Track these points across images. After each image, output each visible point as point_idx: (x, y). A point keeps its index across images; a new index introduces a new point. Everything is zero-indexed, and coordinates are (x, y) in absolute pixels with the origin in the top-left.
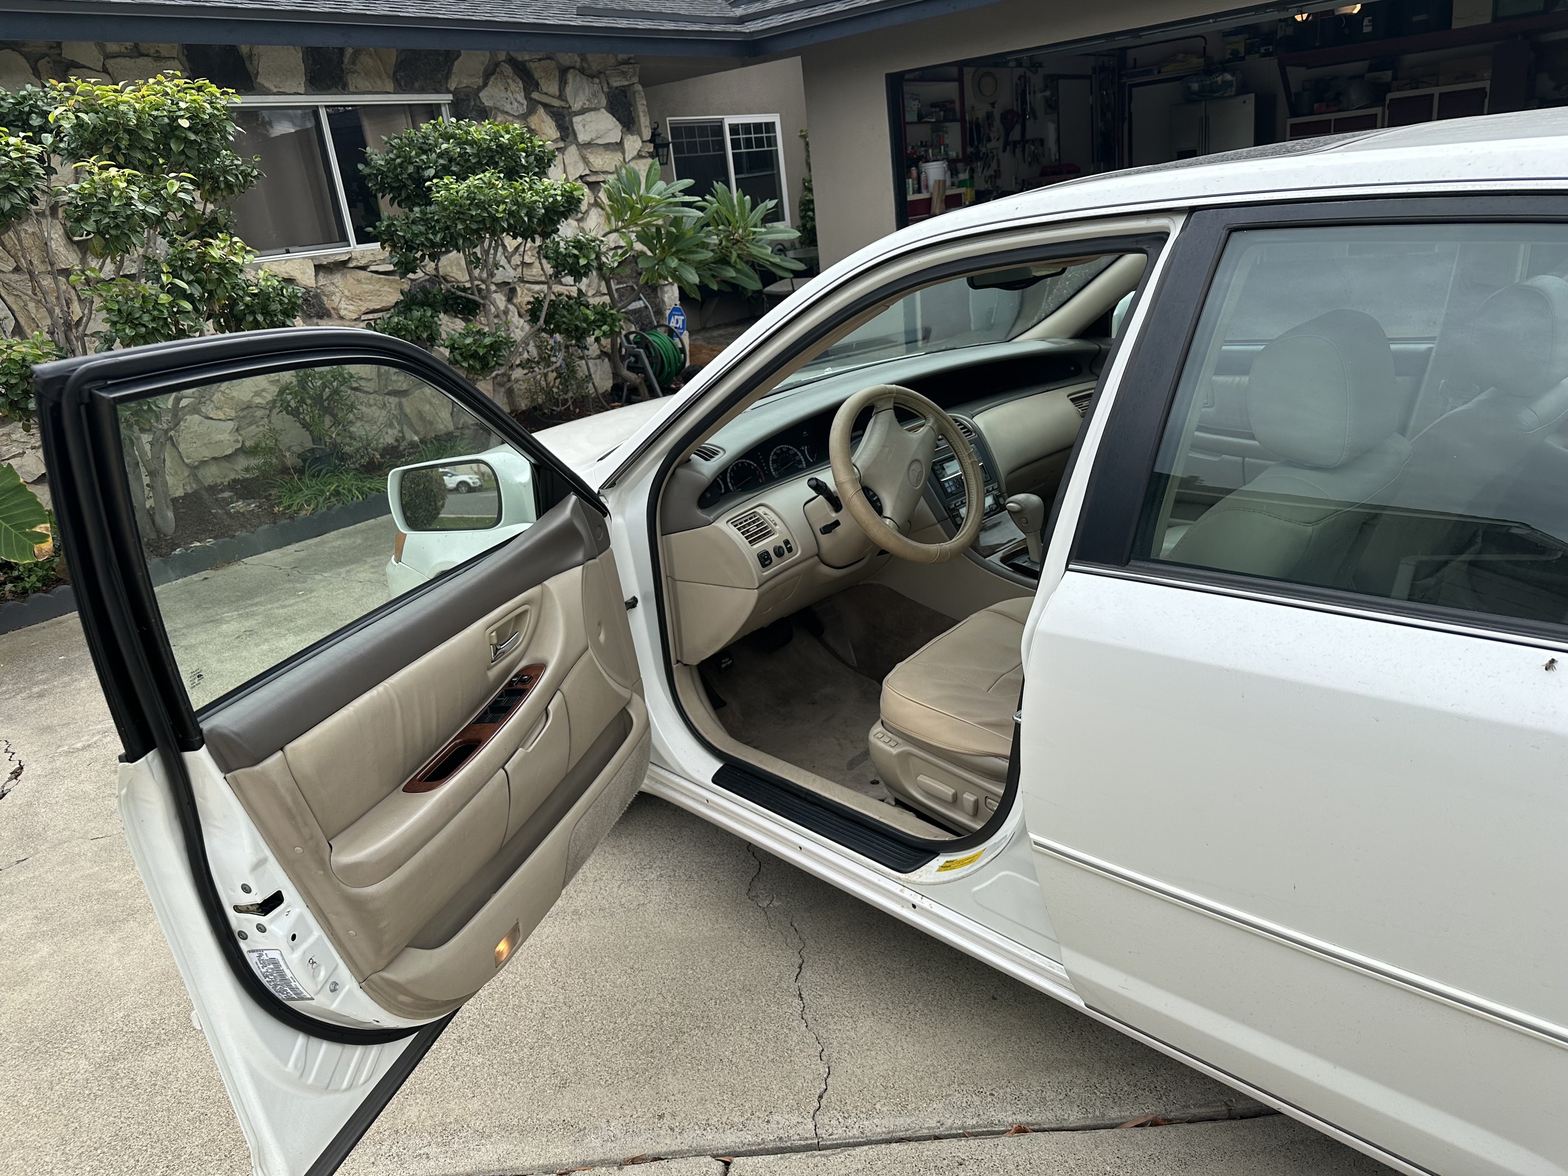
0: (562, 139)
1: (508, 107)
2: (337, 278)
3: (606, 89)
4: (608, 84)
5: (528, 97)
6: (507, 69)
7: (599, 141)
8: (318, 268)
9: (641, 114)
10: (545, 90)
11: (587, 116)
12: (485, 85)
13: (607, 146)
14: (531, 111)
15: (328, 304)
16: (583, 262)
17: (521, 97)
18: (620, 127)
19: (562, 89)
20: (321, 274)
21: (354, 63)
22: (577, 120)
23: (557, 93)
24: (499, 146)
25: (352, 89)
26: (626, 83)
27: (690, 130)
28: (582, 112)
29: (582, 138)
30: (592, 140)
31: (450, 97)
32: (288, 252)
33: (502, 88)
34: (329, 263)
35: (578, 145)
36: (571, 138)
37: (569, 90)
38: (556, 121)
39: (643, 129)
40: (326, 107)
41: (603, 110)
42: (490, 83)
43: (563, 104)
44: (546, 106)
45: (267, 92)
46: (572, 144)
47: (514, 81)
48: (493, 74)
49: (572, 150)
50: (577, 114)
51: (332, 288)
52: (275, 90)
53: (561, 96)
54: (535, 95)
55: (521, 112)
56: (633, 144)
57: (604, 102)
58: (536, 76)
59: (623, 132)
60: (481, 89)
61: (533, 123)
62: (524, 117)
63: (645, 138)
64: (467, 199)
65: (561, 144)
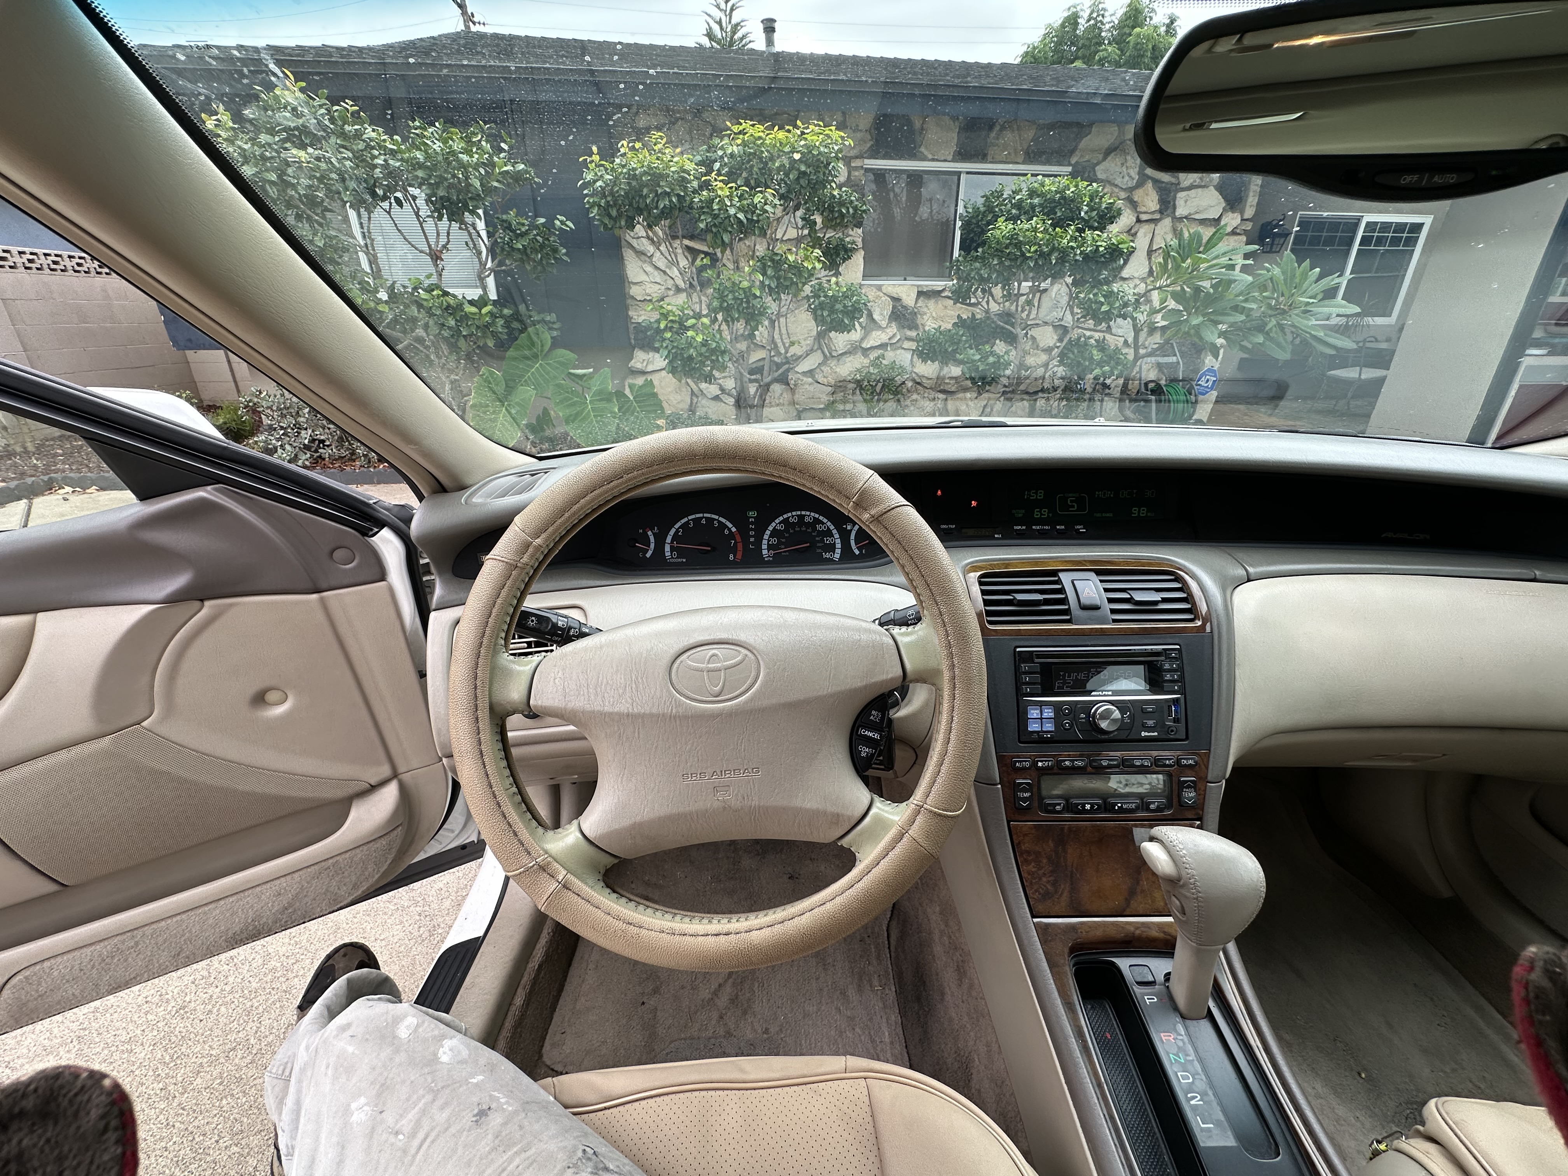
0: (1161, 212)
1: (1118, 181)
2: (931, 303)
5: (1141, 173)
6: (1130, 147)
7: (1197, 217)
8: (920, 294)
9: (1251, 194)
11: (1193, 193)
12: (1104, 159)
13: (1203, 222)
14: (1140, 184)
15: (919, 321)
16: (1105, 308)
17: (1134, 173)
18: (1224, 205)
20: (922, 298)
21: (998, 139)
22: (1181, 195)
24: (1063, 198)
25: (989, 158)
27: (1320, 224)
28: (1189, 188)
29: (1180, 211)
30: (1190, 214)
31: (1070, 169)
32: (905, 280)
33: (1119, 163)
34: (929, 291)
35: (1174, 218)
36: (1169, 211)
38: (1160, 196)
39: (1248, 207)
40: (968, 173)
41: (1212, 188)
42: (1109, 158)
43: (1173, 180)
44: (1156, 181)
45: (925, 159)
46: (1168, 216)
47: (1133, 157)
48: (1115, 150)
49: (1167, 222)
50: (1183, 190)
51: (925, 310)
52: (930, 157)
54: (1148, 171)
55: (1130, 185)
56: (1232, 220)
57: (1216, 180)
59: (1224, 209)
60: (1098, 164)
61: (1137, 196)
62: (1131, 190)
63: (1246, 217)
64: (1008, 238)
65: (1157, 216)
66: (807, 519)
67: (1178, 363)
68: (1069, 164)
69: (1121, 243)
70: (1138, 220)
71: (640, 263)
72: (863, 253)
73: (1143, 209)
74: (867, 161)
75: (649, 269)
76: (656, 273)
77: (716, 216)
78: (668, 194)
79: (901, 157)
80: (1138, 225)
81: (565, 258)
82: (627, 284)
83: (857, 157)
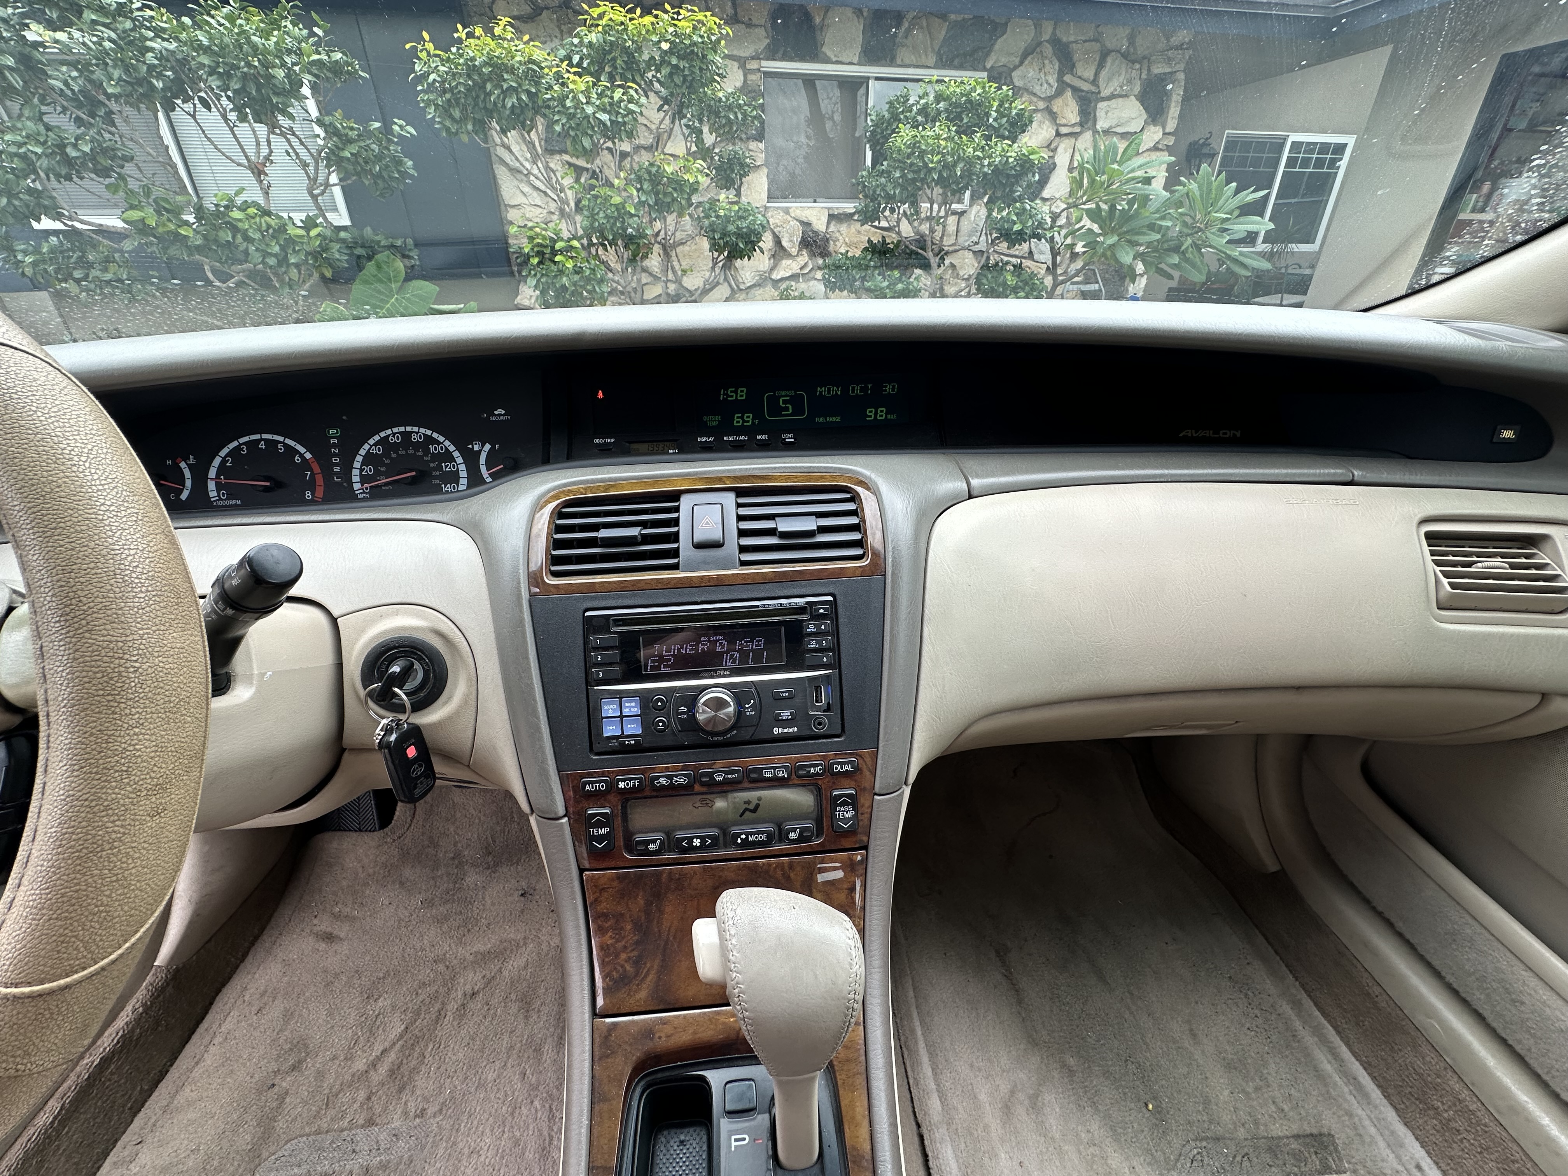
0: (1081, 124)
1: (1037, 89)
2: (843, 228)
3: (1144, 76)
4: (1149, 70)
5: (1060, 80)
6: (1048, 50)
7: (1119, 130)
8: (831, 217)
9: (1173, 104)
10: (1079, 74)
11: (1113, 103)
12: (1021, 63)
13: (1125, 136)
14: (1059, 93)
15: (831, 248)
16: (1017, 227)
17: (1052, 79)
18: (1145, 116)
19: (1096, 75)
20: (833, 223)
21: (906, 37)
22: (1102, 105)
23: (1092, 78)
24: (969, 101)
25: (899, 62)
26: (1168, 70)
27: (1246, 144)
28: (1111, 97)
29: (1101, 124)
30: (1111, 127)
31: (985, 75)
32: (815, 201)
33: (1037, 69)
34: (839, 214)
35: (1095, 132)
36: (1090, 124)
37: (1104, 74)
38: (1081, 106)
39: (1169, 120)
40: (877, 79)
41: (1133, 97)
42: (1026, 62)
43: (1093, 89)
44: (1075, 90)
45: (828, 61)
46: (1089, 129)
47: (1051, 62)
48: (1032, 53)
49: (1088, 135)
50: (1104, 99)
51: (838, 235)
52: (834, 59)
53: (1095, 82)
54: (1068, 78)
55: (1049, 93)
56: (1154, 135)
57: (1137, 89)
58: (1076, 57)
59: (1145, 122)
60: (1016, 68)
61: (1057, 105)
62: (1050, 99)
63: (1167, 130)
64: (908, 147)
65: (1077, 129)
66: (415, 438)
67: (1100, 290)
68: (984, 69)
69: (1032, 153)
70: (1058, 134)
71: (516, 183)
72: (766, 170)
73: (1064, 121)
74: (764, 63)
75: (526, 189)
76: (535, 194)
77: (571, 117)
78: (515, 90)
79: (802, 59)
80: (1057, 139)
81: (411, 172)
82: (503, 207)
83: (753, 58)
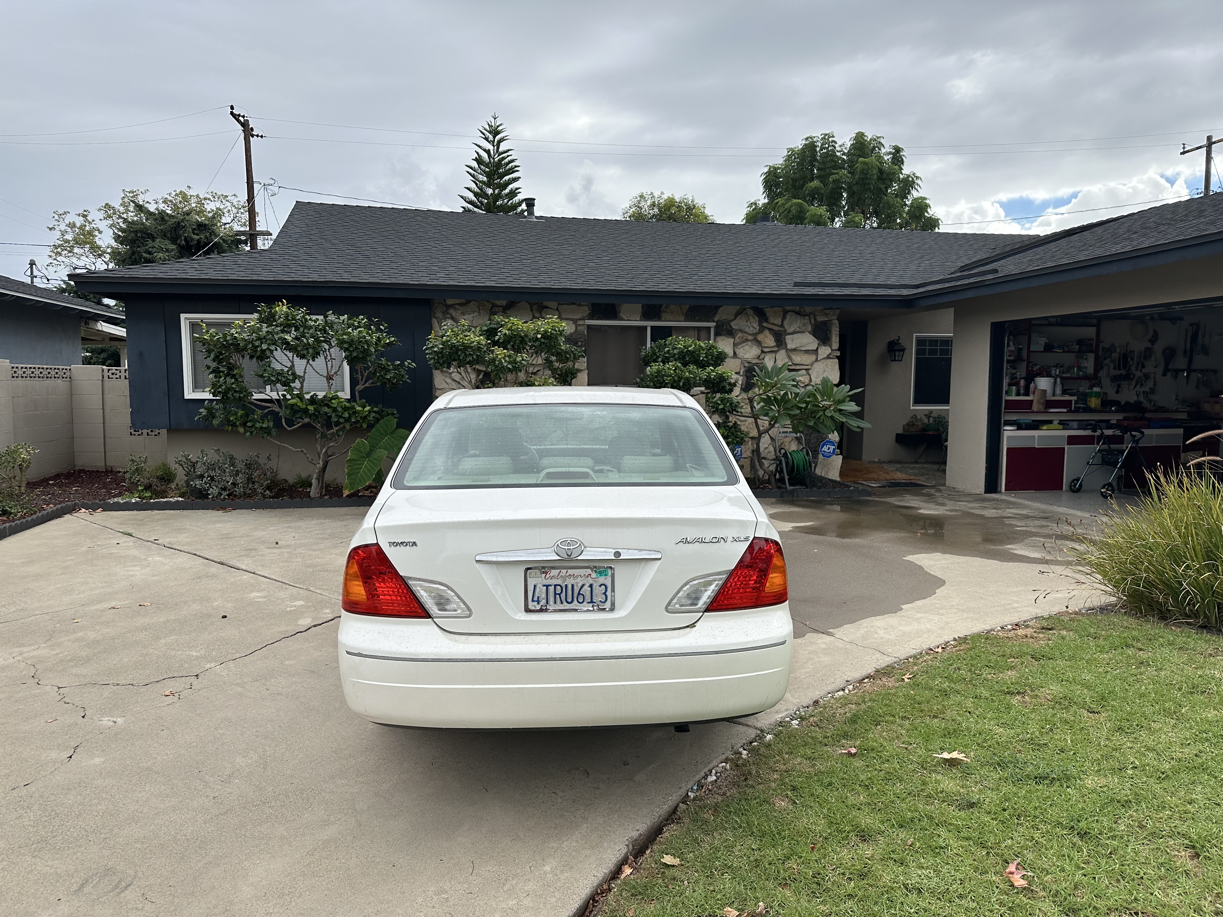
0: (778, 346)
1: (747, 330)
3: (813, 322)
4: (815, 319)
5: (760, 325)
6: (750, 312)
7: (802, 349)
9: (834, 336)
10: (772, 322)
11: (795, 336)
12: (735, 319)
13: (807, 352)
14: (761, 332)
16: (721, 407)
17: (756, 325)
18: (818, 342)
19: (782, 322)
21: (667, 308)
22: (788, 337)
23: (780, 323)
25: (663, 319)
26: (826, 319)
27: (934, 342)
28: (794, 333)
29: (790, 346)
30: (797, 347)
31: (714, 324)
33: (745, 321)
35: (787, 350)
36: (783, 346)
37: (786, 323)
38: (775, 338)
39: (833, 343)
40: (652, 327)
41: (807, 333)
42: (738, 318)
43: (781, 329)
44: (770, 330)
45: (623, 319)
46: (783, 349)
47: (753, 317)
48: (741, 313)
49: (782, 352)
50: (789, 334)
52: (626, 319)
53: (782, 326)
54: (765, 324)
55: (754, 332)
56: (825, 351)
57: (810, 328)
58: (768, 315)
59: (818, 344)
60: (732, 320)
61: (760, 337)
62: (756, 334)
63: (834, 348)
65: (776, 349)
68: (714, 321)
70: (763, 352)
71: (444, 377)
72: (587, 372)
73: (766, 345)
74: (586, 321)
75: (449, 381)
76: (453, 383)
77: (497, 366)
79: (608, 319)
80: (763, 355)
81: (408, 380)
82: (434, 390)
83: (580, 319)
